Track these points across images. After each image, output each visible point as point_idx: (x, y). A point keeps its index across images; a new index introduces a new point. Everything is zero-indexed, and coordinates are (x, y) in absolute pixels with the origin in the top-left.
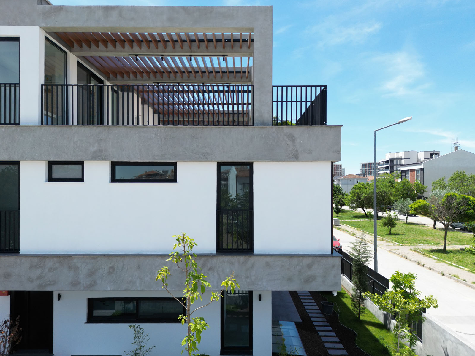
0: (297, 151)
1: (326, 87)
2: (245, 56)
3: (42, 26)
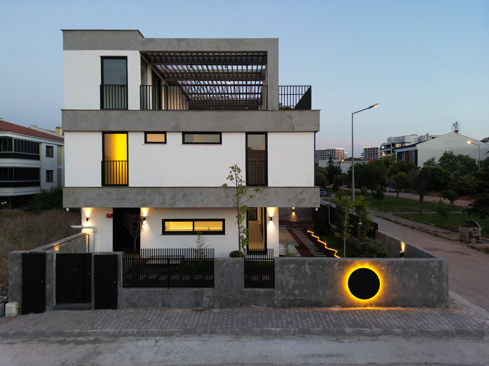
0: (293, 125)
1: (311, 86)
3: (140, 50)
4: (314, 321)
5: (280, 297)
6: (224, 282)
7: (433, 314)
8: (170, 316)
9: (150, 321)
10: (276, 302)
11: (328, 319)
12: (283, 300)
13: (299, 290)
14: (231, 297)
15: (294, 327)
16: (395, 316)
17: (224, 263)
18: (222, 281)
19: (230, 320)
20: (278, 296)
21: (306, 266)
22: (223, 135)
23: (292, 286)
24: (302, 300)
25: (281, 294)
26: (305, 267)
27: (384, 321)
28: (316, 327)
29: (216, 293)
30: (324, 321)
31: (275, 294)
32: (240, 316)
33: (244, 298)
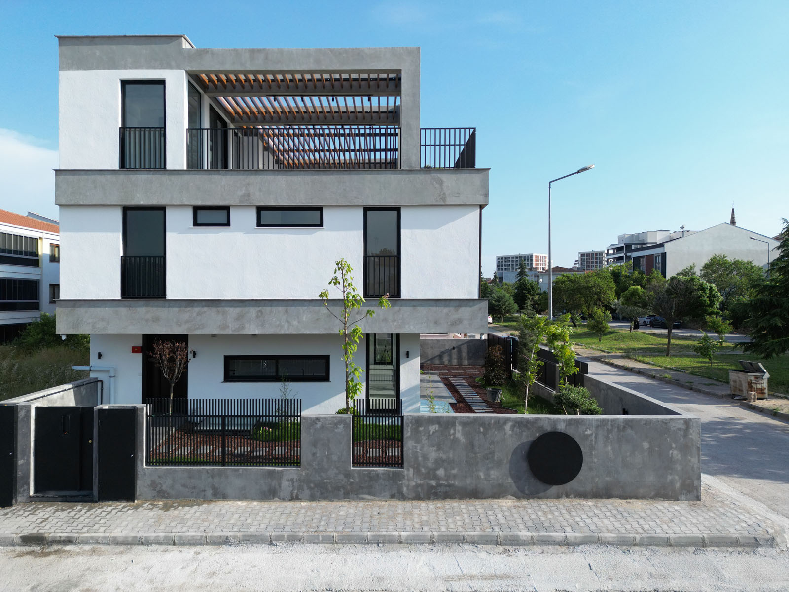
0: (444, 194)
1: (475, 129)
2: (392, 95)
3: (188, 69)
4: (467, 521)
5: (413, 480)
6: (318, 455)
7: (673, 510)
8: (223, 511)
9: (188, 520)
10: (405, 489)
11: (492, 518)
12: (417, 486)
13: (446, 470)
14: (328, 481)
15: (433, 530)
16: (608, 513)
17: (317, 422)
18: (314, 454)
19: (324, 518)
20: (409, 480)
21: (457, 428)
22: (326, 213)
23: (433, 463)
24: (449, 486)
25: (415, 475)
26: (455, 430)
27: (588, 521)
28: (470, 530)
29: (304, 474)
30: (484, 520)
31: (404, 475)
32: (341, 513)
33: (352, 483)
